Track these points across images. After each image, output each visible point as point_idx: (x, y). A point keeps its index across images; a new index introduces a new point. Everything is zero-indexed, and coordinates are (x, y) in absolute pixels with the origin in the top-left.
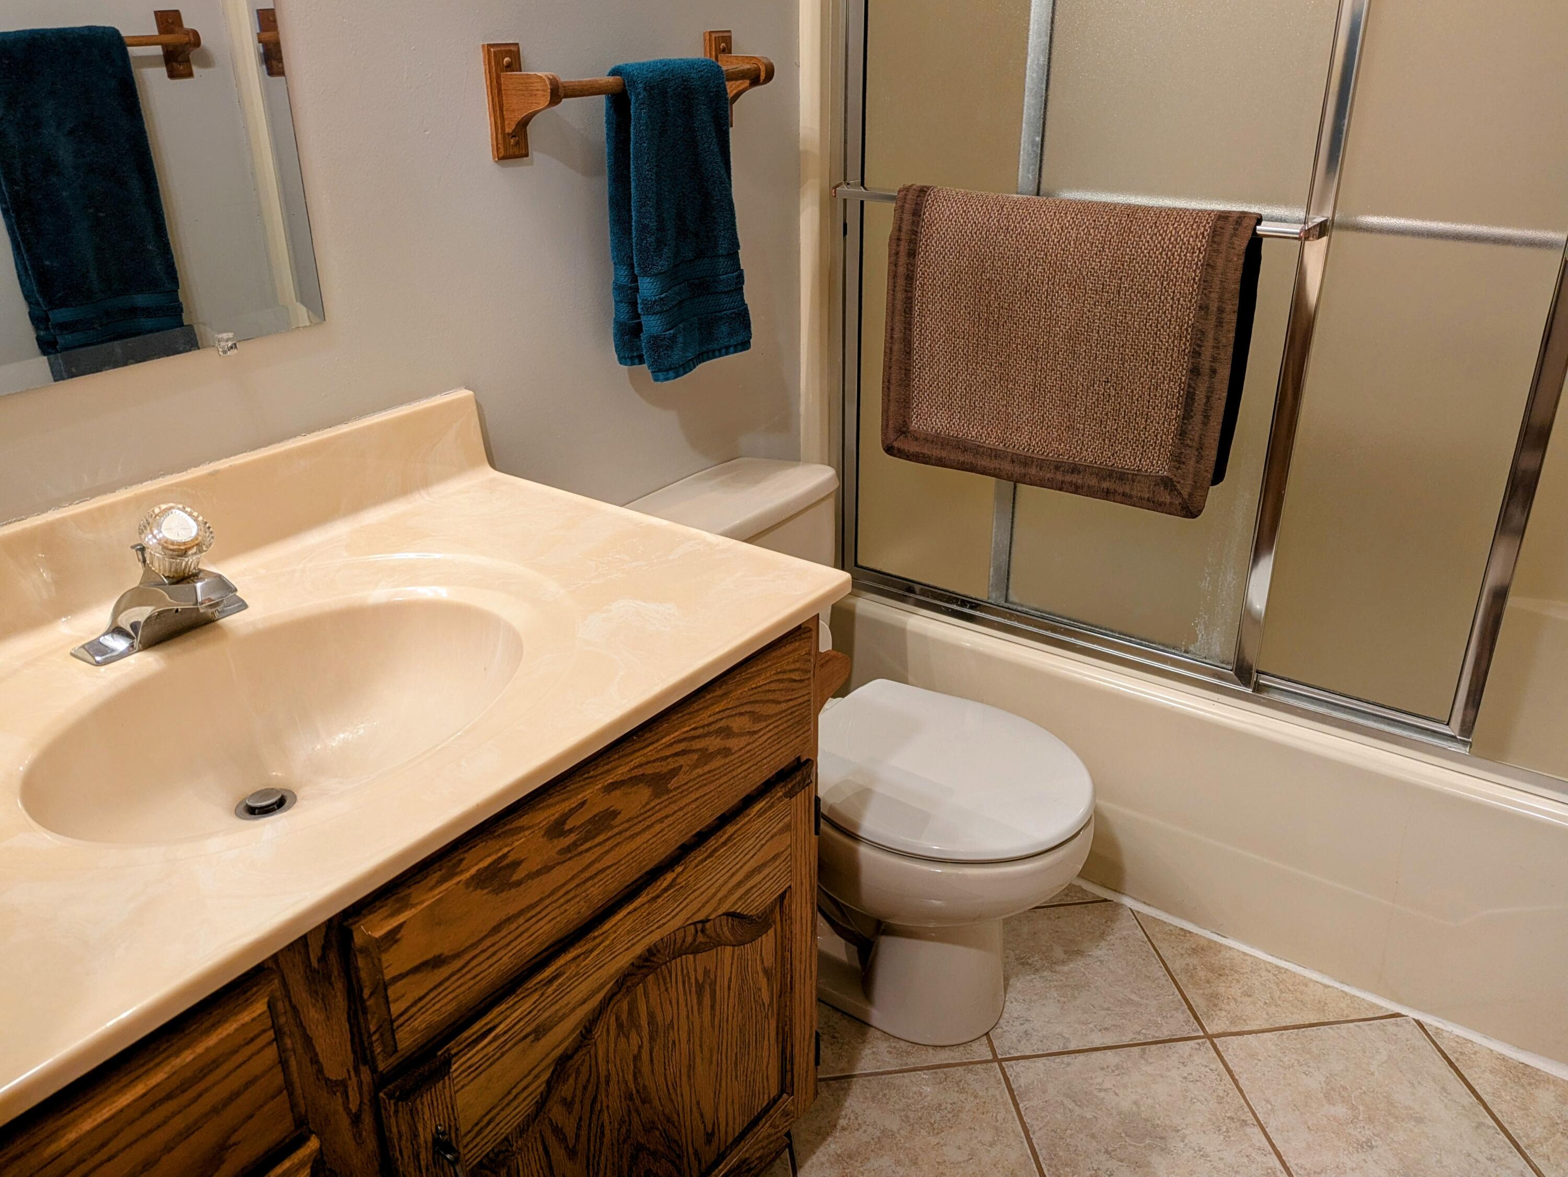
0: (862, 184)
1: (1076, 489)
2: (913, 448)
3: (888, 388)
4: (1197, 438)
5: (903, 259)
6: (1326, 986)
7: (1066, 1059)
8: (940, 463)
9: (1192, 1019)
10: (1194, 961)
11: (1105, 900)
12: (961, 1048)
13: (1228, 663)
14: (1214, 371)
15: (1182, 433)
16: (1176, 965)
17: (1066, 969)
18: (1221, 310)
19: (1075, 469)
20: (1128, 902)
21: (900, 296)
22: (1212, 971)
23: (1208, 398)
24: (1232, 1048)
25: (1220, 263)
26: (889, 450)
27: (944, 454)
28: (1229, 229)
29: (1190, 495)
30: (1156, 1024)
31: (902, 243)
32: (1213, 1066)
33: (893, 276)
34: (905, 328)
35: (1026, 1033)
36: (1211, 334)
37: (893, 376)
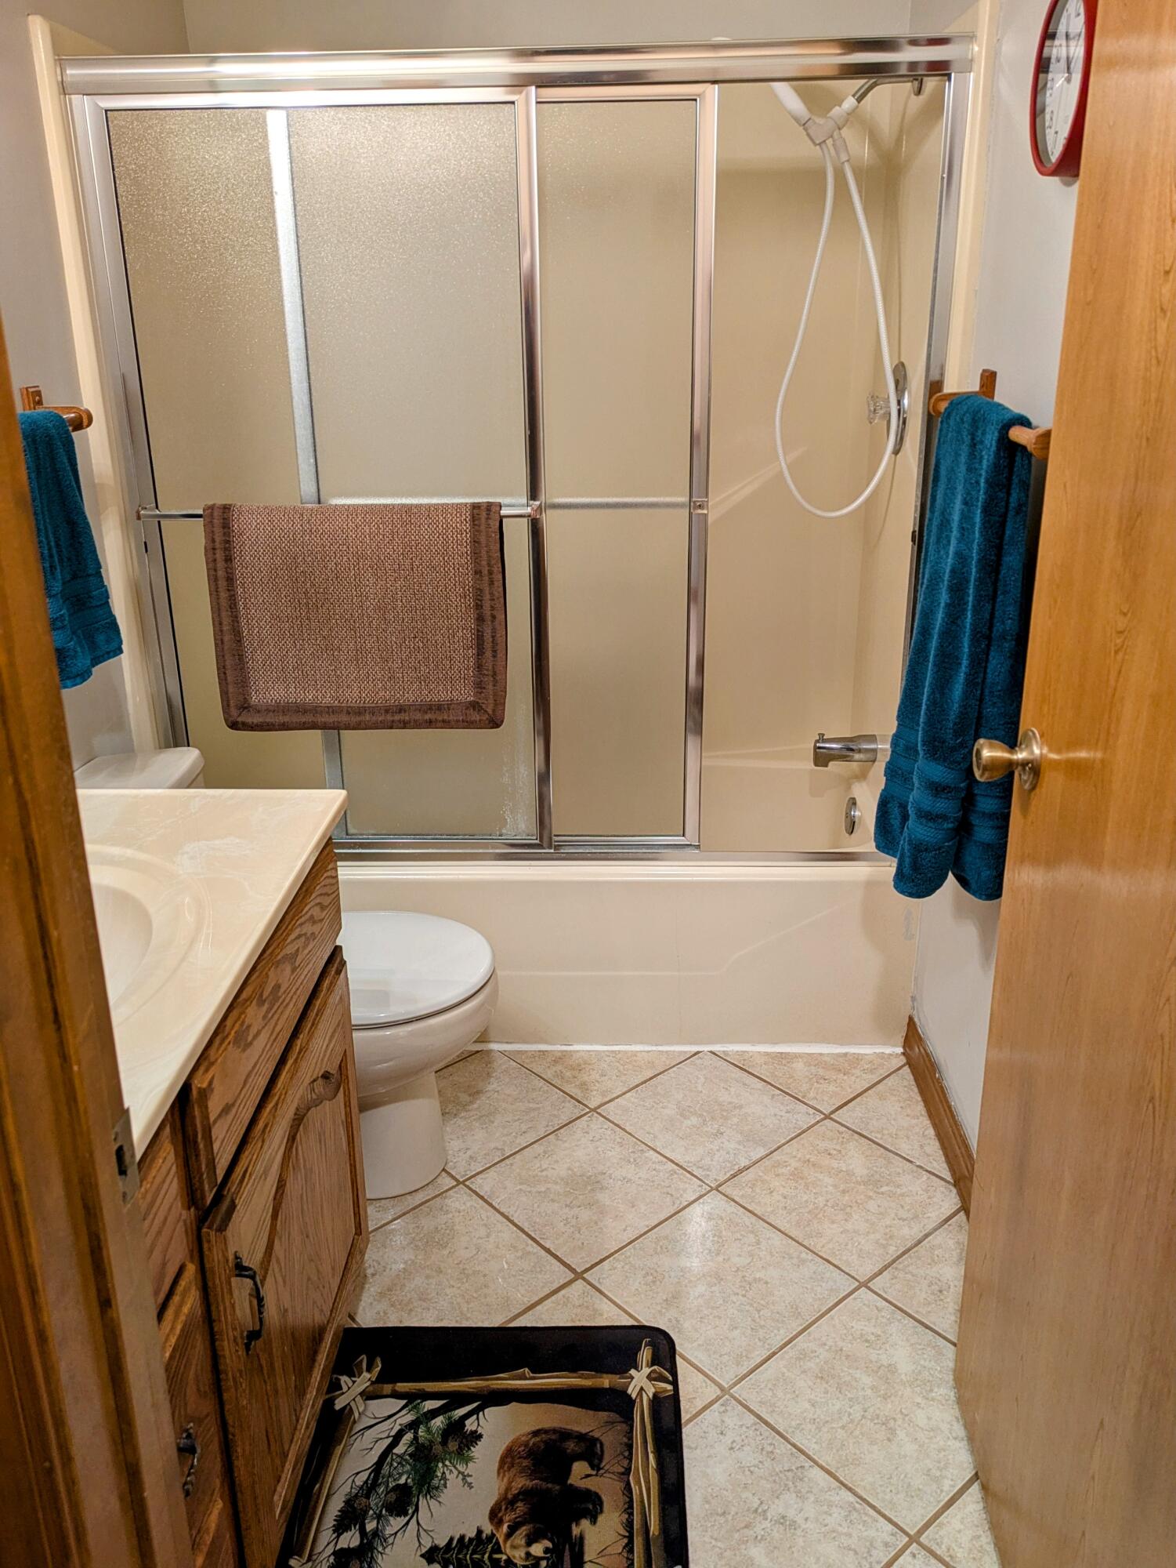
0: (157, 507)
1: (405, 725)
2: (257, 719)
3: (225, 673)
4: (490, 668)
5: (221, 564)
6: (648, 1052)
7: (507, 1161)
8: (284, 727)
9: (577, 1104)
10: (559, 1067)
11: (478, 1052)
12: (430, 1186)
13: (532, 835)
14: (494, 617)
15: (479, 667)
16: (549, 1075)
17: (475, 1106)
18: (490, 573)
19: (401, 709)
20: (494, 1046)
21: (223, 595)
22: (574, 1069)
23: (493, 637)
24: (610, 1110)
25: (483, 539)
26: (234, 726)
27: (286, 719)
28: (484, 514)
29: (494, 711)
30: (555, 1116)
31: (218, 551)
32: (606, 1127)
33: (213, 579)
34: (233, 621)
35: (471, 1157)
36: (487, 590)
37: (228, 663)
